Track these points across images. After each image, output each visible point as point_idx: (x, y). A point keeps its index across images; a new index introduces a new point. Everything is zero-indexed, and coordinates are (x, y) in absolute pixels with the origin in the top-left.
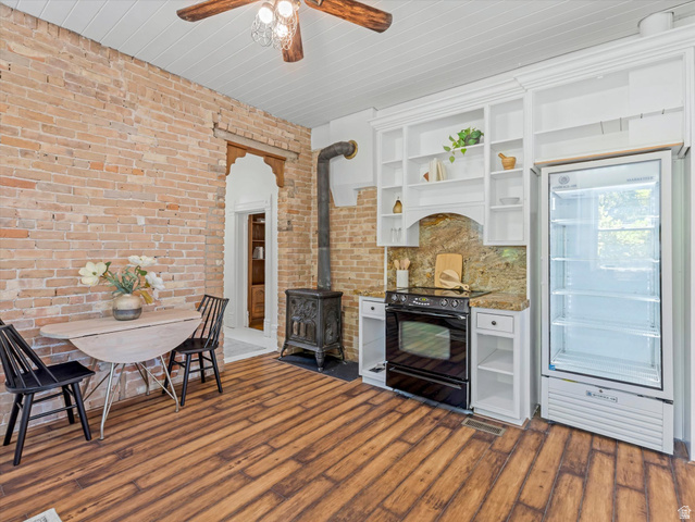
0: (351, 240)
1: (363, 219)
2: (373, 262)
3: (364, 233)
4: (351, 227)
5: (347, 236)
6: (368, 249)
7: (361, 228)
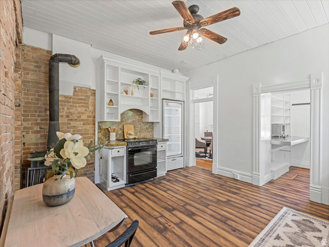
0: (67, 116)
1: (78, 105)
2: (86, 130)
3: (78, 113)
4: (68, 109)
5: (64, 114)
6: (82, 123)
7: (77, 110)
